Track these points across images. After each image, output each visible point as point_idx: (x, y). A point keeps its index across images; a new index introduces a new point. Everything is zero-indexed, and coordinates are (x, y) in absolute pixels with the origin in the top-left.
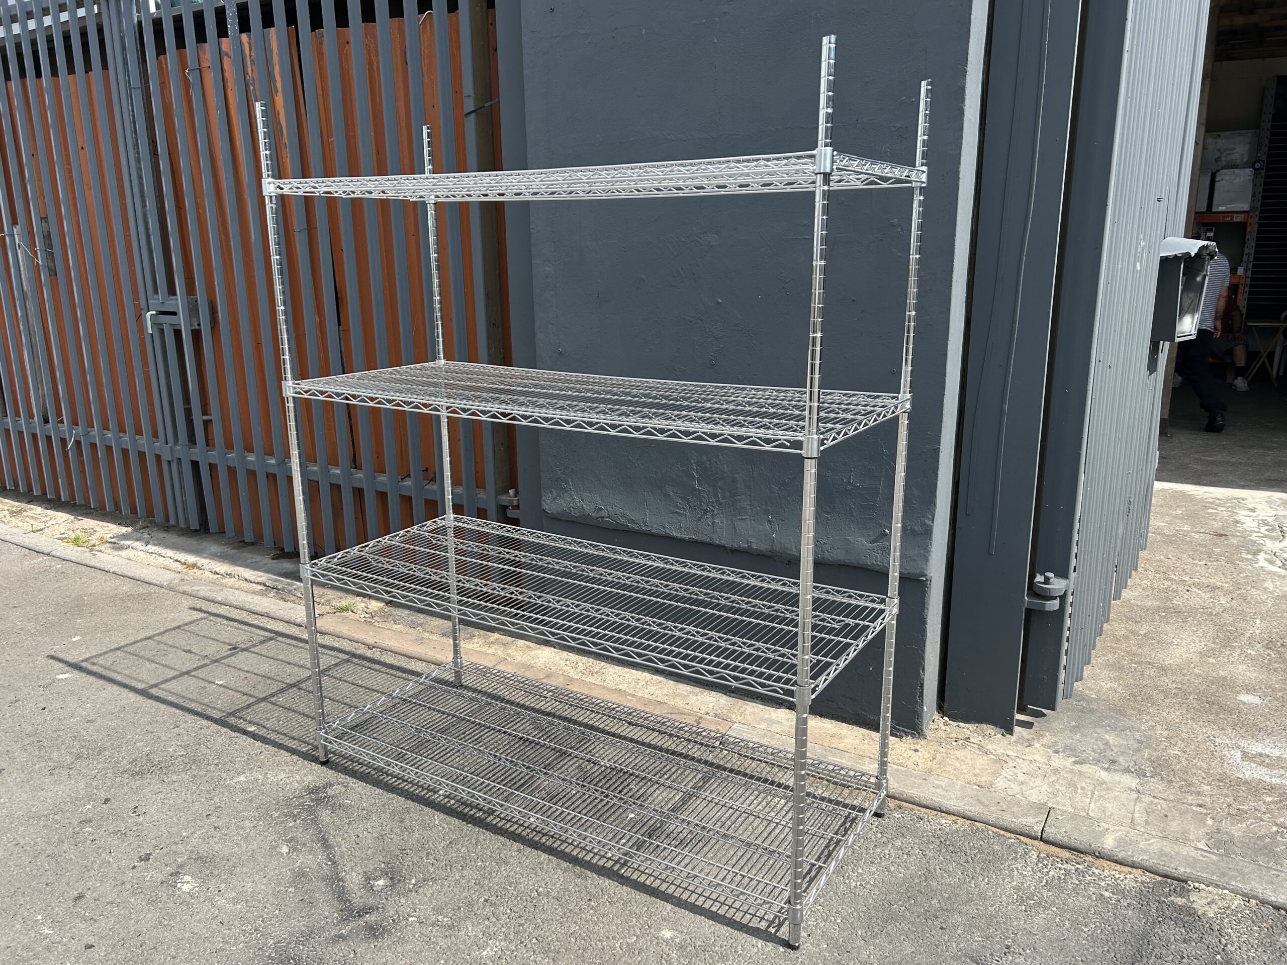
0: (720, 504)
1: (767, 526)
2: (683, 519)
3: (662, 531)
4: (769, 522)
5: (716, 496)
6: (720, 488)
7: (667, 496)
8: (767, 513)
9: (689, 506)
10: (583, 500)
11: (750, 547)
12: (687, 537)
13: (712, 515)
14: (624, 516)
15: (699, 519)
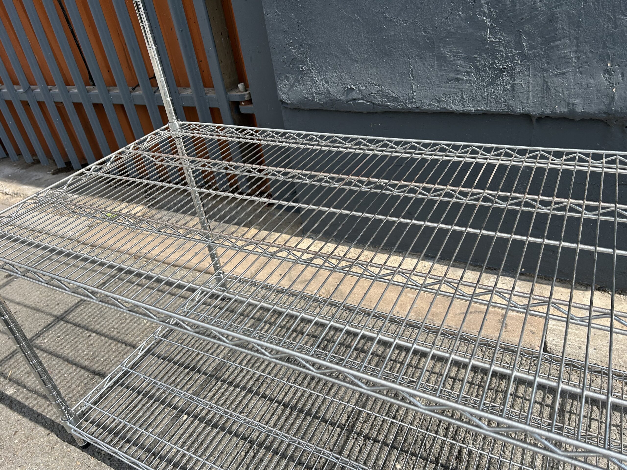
0: (525, 57)
1: (603, 78)
2: (465, 87)
3: (436, 106)
4: (608, 72)
5: (519, 45)
6: (527, 34)
7: (442, 59)
8: (603, 58)
9: (476, 68)
10: (327, 82)
11: (573, 112)
12: (472, 109)
13: (511, 75)
14: (382, 94)
15: (491, 83)
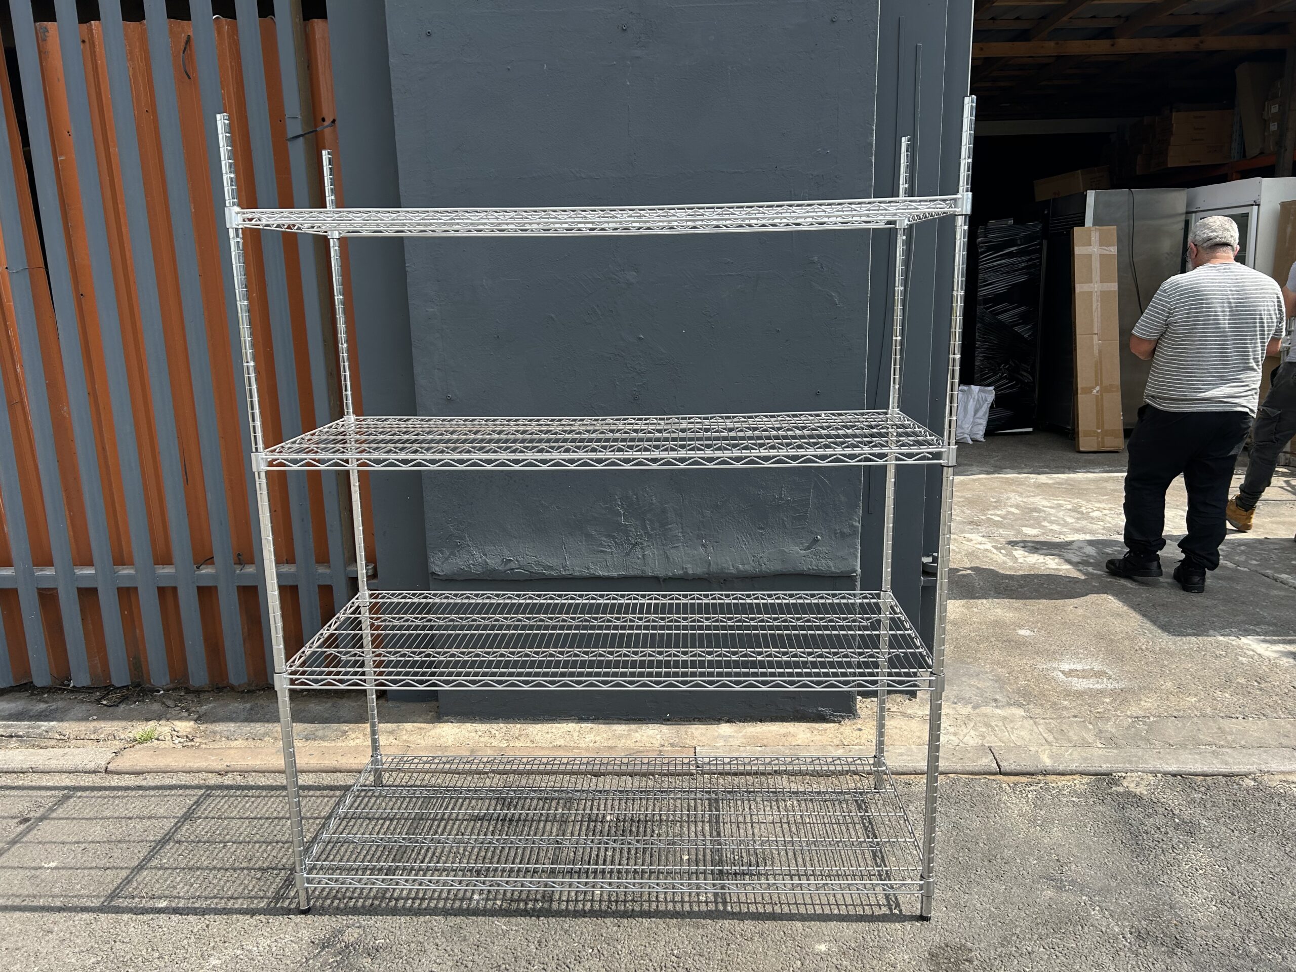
0: (650, 536)
1: (702, 550)
2: (609, 557)
3: (586, 573)
4: (703, 545)
5: (644, 527)
6: (649, 520)
7: (588, 536)
8: (700, 537)
9: (616, 542)
10: (485, 555)
11: (686, 573)
12: (615, 574)
13: (642, 548)
14: (538, 564)
15: (627, 554)
